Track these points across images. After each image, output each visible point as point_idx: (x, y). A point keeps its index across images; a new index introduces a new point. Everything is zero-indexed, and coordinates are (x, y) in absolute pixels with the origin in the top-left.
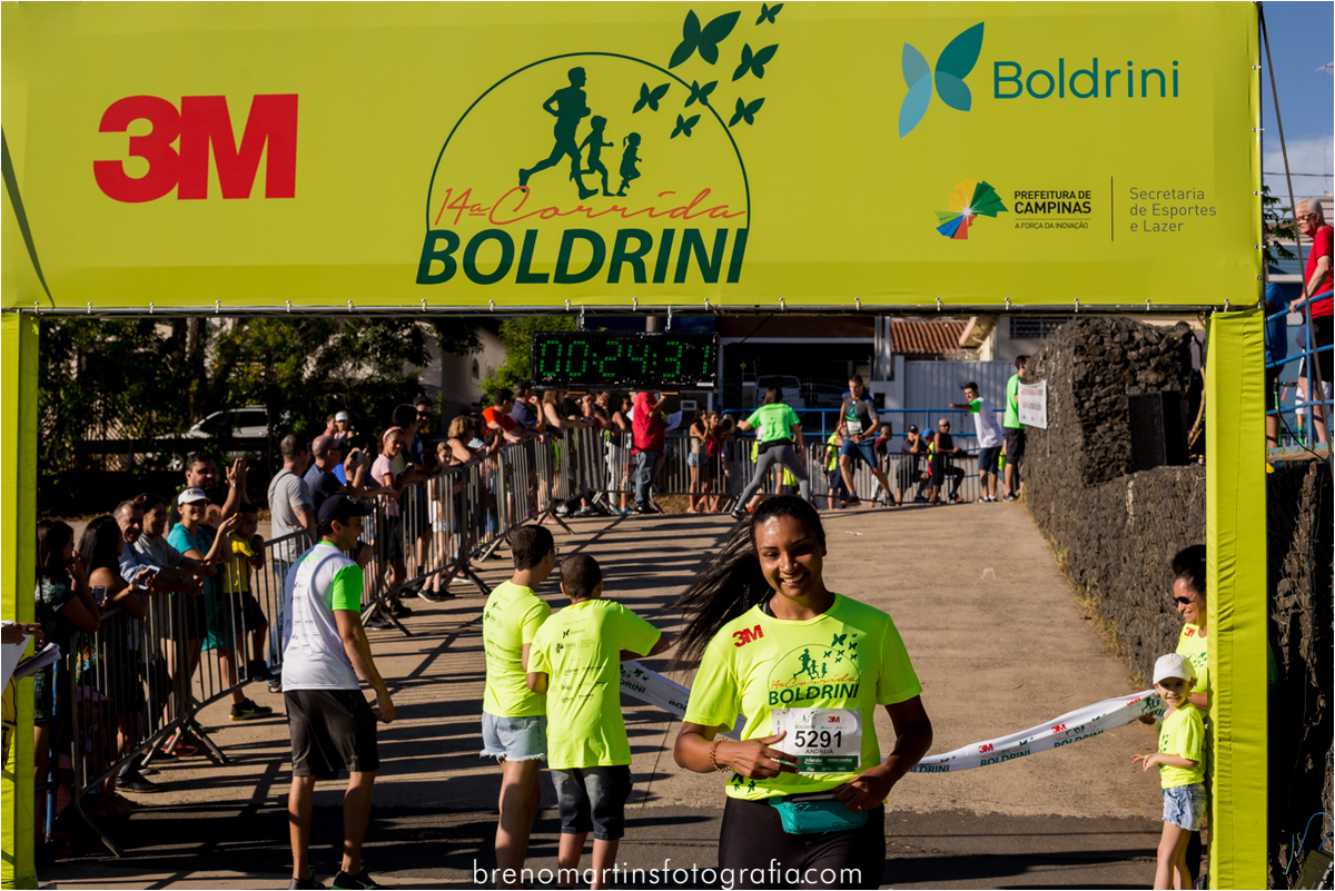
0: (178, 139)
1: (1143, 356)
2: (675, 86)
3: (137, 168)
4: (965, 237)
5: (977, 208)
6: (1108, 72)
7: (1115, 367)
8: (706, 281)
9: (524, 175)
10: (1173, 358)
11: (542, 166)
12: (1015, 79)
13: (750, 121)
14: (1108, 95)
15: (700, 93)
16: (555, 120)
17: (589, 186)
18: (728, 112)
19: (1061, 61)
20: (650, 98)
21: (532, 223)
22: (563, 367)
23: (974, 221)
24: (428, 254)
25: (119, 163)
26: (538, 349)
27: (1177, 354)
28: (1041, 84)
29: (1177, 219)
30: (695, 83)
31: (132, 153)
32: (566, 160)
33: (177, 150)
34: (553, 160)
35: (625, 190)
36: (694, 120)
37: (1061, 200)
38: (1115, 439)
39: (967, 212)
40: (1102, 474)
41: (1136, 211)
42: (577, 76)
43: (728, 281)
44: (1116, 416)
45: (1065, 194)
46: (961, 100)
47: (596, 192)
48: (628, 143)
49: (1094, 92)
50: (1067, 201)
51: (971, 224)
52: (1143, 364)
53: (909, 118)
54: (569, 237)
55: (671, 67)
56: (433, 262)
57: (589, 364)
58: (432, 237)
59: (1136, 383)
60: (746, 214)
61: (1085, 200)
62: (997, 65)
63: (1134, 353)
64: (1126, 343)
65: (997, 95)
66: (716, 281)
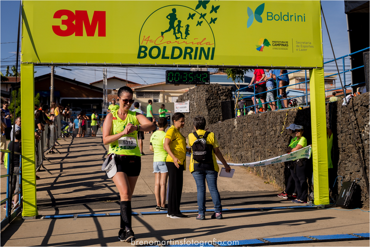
0: (75, 21)
1: (222, 92)
2: (197, 14)
3: (64, 28)
4: (262, 51)
5: (264, 45)
6: (291, 16)
7: (215, 95)
8: (206, 59)
9: (162, 33)
10: (229, 93)
11: (166, 31)
12: (271, 16)
13: (214, 23)
14: (291, 21)
15: (203, 16)
16: (169, 20)
17: (178, 37)
18: (209, 21)
19: (281, 13)
20: (191, 16)
21: (165, 45)
22: (174, 79)
23: (264, 47)
24: (140, 51)
25: (59, 26)
26: (168, 74)
27: (230, 92)
28: (277, 18)
29: (306, 48)
30: (201, 13)
31: (63, 24)
32: (172, 30)
33: (75, 24)
34: (169, 30)
35: (186, 38)
36: (202, 22)
37: (282, 43)
38: (215, 113)
39: (262, 45)
40: (213, 121)
41: (297, 46)
42: (174, 10)
43: (211, 59)
44: (216, 107)
45: (283, 42)
46: (260, 20)
47: (179, 38)
48: (186, 27)
49: (288, 20)
50: (283, 44)
51: (263, 48)
52: (222, 94)
53: (249, 24)
54: (174, 48)
55: (196, 9)
56: (141, 53)
57: (180, 78)
58: (141, 47)
59: (220, 99)
60: (214, 44)
61: (287, 43)
62: (268, 13)
63: (220, 92)
64: (218, 89)
65: (268, 20)
66: (208, 59)
